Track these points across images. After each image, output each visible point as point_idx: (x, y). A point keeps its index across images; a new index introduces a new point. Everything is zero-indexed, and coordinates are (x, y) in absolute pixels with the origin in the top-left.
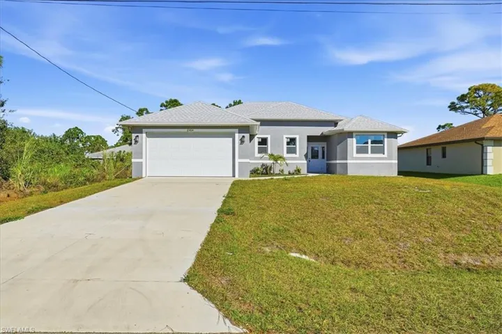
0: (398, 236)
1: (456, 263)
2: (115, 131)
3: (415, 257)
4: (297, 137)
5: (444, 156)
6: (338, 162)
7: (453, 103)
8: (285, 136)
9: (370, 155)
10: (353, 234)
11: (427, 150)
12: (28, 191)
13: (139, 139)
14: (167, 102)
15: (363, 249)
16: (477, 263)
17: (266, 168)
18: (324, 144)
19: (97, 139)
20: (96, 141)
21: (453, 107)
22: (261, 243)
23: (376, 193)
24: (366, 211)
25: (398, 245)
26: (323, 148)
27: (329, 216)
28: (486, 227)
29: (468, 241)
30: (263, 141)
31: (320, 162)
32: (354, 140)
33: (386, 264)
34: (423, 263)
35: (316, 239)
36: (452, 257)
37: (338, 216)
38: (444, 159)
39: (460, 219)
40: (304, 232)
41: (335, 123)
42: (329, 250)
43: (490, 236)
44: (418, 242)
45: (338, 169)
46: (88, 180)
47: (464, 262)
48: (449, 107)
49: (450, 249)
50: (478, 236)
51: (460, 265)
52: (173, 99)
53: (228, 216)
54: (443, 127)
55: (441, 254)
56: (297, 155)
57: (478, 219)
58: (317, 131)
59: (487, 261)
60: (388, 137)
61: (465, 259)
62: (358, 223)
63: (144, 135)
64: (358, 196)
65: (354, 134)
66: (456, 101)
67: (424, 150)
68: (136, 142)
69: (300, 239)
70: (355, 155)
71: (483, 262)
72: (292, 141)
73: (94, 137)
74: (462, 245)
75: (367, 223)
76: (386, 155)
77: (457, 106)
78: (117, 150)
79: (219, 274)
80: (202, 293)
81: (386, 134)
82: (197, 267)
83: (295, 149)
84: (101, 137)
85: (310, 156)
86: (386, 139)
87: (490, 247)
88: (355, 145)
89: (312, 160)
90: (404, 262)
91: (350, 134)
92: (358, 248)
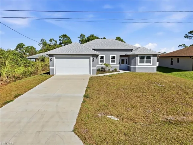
0: (147, 107)
1: (166, 119)
2: (39, 45)
3: (152, 116)
4: (116, 56)
5: (178, 62)
6: (132, 66)
7: (186, 35)
8: (111, 56)
9: (145, 64)
10: (131, 107)
11: (171, 58)
12: (8, 81)
13: (52, 59)
14: (62, 36)
15: (134, 113)
16: (173, 119)
17: (103, 69)
18: (127, 58)
19: (31, 48)
20: (31, 49)
21: (186, 37)
22: (98, 112)
23: (143, 87)
24: (137, 96)
25: (147, 111)
26: (126, 60)
27: (123, 98)
28: (181, 103)
29: (172, 110)
30: (102, 58)
31: (125, 65)
32: (139, 58)
33: (141, 119)
34: (154, 119)
35: (118, 109)
36: (165, 116)
37: (127, 98)
38: (178, 63)
39: (172, 100)
40: (114, 106)
41: (131, 50)
42: (121, 114)
43: (181, 108)
44: (154, 110)
45: (132, 69)
46: (31, 73)
47: (169, 118)
48: (184, 36)
49: (165, 113)
50: (177, 107)
51: (167, 120)
52: (64, 34)
53: (87, 99)
54: (181, 45)
55: (162, 115)
56: (116, 63)
57: (179, 100)
58: (124, 53)
59: (177, 118)
60: (153, 57)
61: (170, 117)
62: (134, 101)
63: (54, 58)
64: (135, 88)
65: (139, 56)
66: (188, 34)
67: (170, 59)
68: (51, 60)
69: (111, 110)
70: (139, 64)
71: (176, 119)
72: (113, 58)
73: (30, 47)
74: (170, 111)
75: (137, 101)
76: (152, 64)
77: (188, 36)
78: (41, 55)
79: (84, 128)
80: (78, 136)
81: (152, 56)
82: (77, 125)
83: (115, 60)
84: (33, 47)
85: (121, 63)
86: (152, 58)
87: (180, 112)
88: (139, 60)
89: (122, 65)
90: (148, 118)
91: (137, 56)
92: (132, 113)
